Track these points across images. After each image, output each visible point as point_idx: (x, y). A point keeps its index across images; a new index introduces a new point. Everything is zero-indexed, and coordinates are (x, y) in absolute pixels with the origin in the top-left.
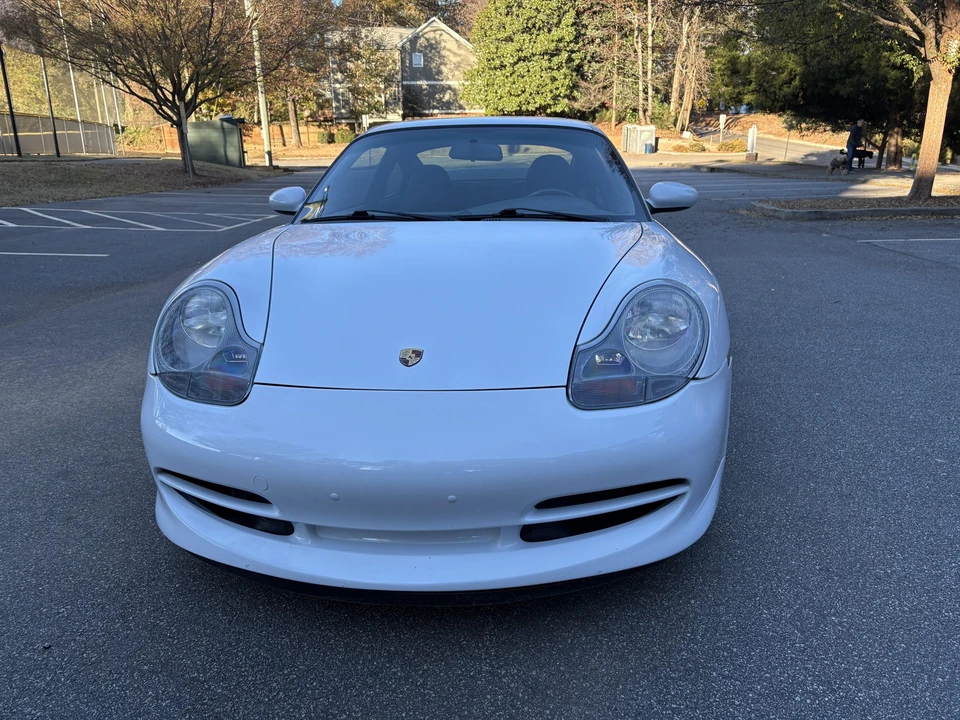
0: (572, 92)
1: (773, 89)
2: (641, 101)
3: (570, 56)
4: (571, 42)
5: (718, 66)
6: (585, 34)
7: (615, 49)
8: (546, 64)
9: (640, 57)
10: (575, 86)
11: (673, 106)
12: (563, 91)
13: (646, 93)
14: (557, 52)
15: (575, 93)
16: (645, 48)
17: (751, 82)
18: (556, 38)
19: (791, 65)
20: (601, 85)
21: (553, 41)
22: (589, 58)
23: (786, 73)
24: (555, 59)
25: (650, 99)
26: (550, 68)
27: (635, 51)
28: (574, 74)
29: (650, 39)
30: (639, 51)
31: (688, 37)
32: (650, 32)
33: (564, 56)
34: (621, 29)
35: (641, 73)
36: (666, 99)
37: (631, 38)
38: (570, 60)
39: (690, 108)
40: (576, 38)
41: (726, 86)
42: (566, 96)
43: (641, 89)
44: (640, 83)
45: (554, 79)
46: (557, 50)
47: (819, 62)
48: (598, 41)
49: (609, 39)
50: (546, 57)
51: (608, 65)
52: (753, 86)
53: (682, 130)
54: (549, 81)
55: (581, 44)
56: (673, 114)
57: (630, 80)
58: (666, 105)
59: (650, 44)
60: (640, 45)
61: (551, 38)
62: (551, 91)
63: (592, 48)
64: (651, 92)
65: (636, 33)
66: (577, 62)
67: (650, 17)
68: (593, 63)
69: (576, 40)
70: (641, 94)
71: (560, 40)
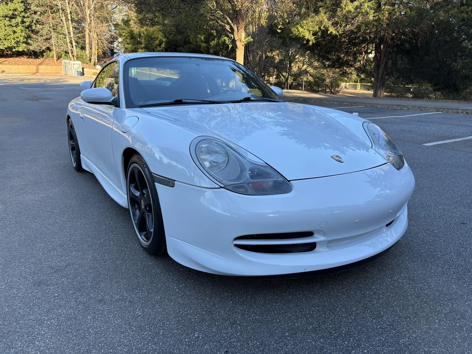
0: (27, 40)
1: (152, 48)
2: (70, 48)
3: (23, 20)
4: (22, 12)
5: (124, 34)
6: (30, 9)
7: (50, 18)
8: (7, 23)
9: (65, 24)
10: (29, 37)
11: (87, 52)
12: (22, 39)
13: (72, 44)
14: (13, 17)
15: (29, 41)
16: (67, 20)
17: (142, 43)
18: (12, 9)
19: (160, 37)
20: (45, 38)
21: (10, 10)
22: (35, 22)
23: (158, 41)
24: (13, 20)
25: (74, 47)
26: (10, 25)
27: (62, 21)
28: (27, 30)
29: (69, 15)
30: (64, 21)
31: (90, 17)
32: (69, 12)
33: (19, 19)
34: (51, 9)
35: (67, 33)
36: (83, 48)
37: (58, 14)
38: (23, 22)
39: (96, 53)
40: (25, 10)
41: (128, 44)
42: (23, 42)
43: (68, 41)
44: (67, 38)
45: (15, 32)
46: (13, 14)
47: (173, 37)
48: (39, 13)
49: (45, 13)
50: (7, 19)
51: (47, 27)
52: (143, 46)
53: (95, 64)
54: (12, 33)
55: (28, 14)
56: (88, 56)
57: (61, 36)
58: (84, 51)
59: (70, 18)
60: (64, 18)
61: (9, 8)
62: (14, 39)
63: (36, 17)
64: (74, 44)
65: (61, 11)
66: (28, 24)
67: (67, 4)
68: (38, 25)
69: (26, 10)
70: (69, 44)
71: (15, 10)
